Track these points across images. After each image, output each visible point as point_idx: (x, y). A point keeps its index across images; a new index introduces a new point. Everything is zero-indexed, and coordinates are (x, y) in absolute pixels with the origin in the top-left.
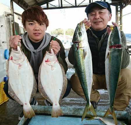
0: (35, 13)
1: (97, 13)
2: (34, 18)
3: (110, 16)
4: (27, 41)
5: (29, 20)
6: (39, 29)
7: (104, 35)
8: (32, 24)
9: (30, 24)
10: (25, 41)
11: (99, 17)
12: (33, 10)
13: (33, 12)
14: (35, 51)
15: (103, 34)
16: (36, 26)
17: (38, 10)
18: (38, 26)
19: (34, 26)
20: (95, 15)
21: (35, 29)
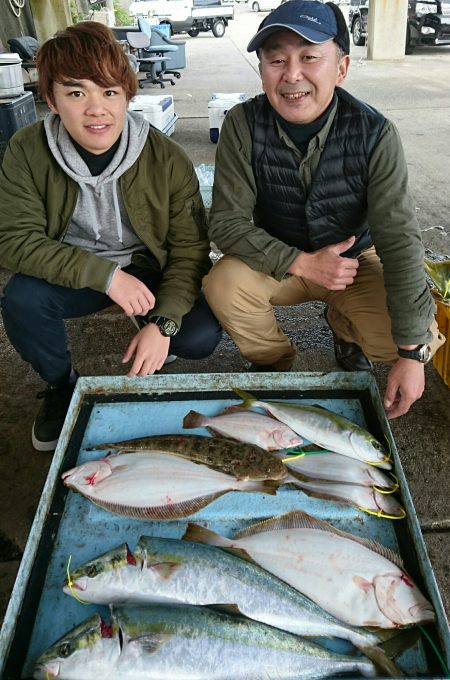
0: (85, 52)
1: (295, 58)
2: (84, 70)
3: (344, 63)
4: (62, 143)
5: (67, 80)
6: (104, 109)
7: (318, 139)
8: (77, 94)
9: (70, 94)
10: (58, 145)
11: (301, 77)
12: (79, 43)
13: (78, 49)
14: (93, 181)
15: (315, 139)
16: (91, 99)
17: (97, 42)
18: (98, 102)
19: (85, 100)
20: (287, 63)
21: (89, 112)
